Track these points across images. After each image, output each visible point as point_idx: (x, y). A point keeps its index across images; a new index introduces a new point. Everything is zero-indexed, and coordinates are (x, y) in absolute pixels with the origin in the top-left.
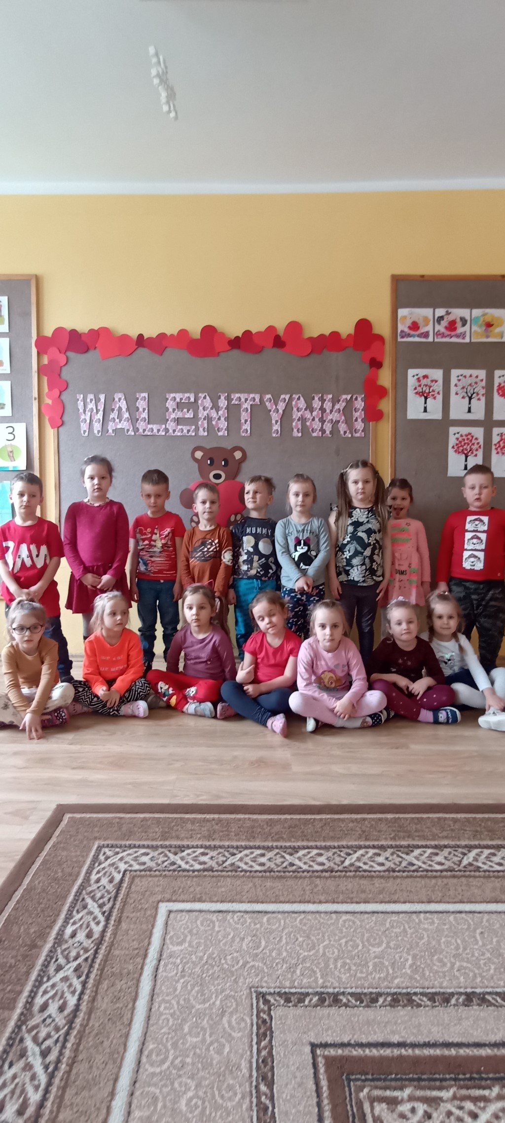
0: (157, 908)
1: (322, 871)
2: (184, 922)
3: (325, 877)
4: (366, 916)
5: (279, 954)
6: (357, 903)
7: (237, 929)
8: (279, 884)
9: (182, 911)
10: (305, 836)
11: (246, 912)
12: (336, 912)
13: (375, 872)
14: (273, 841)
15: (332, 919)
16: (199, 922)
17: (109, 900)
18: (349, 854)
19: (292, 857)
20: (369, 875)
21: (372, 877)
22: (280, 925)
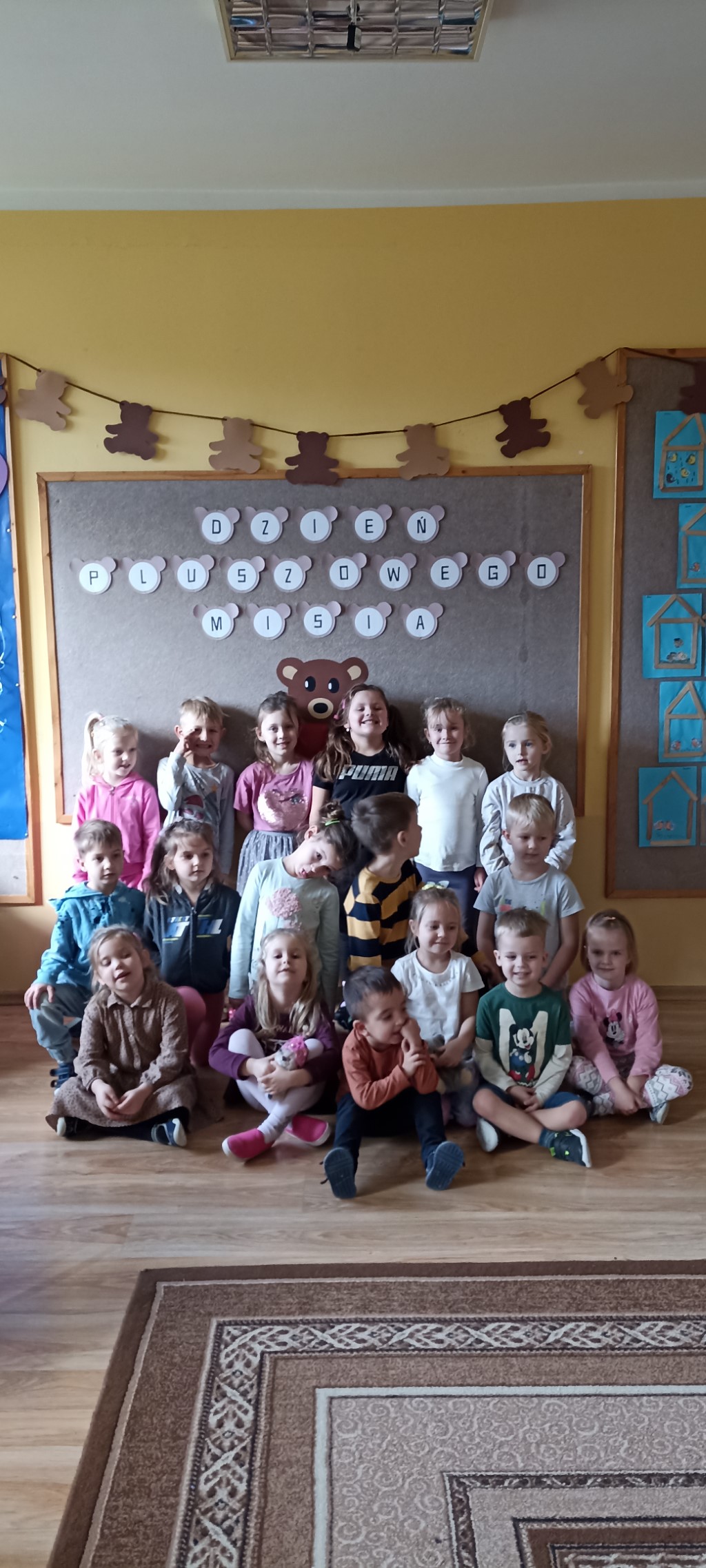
0: (314, 1395)
1: (519, 1349)
2: (352, 1408)
3: (522, 1356)
4: (575, 1399)
5: (472, 1439)
6: (564, 1385)
7: (417, 1415)
8: (465, 1364)
9: (346, 1397)
10: (494, 1305)
11: (426, 1396)
12: (537, 1396)
13: (588, 1349)
14: (453, 1312)
15: (532, 1402)
16: (369, 1409)
17: (252, 1386)
18: (553, 1328)
19: (478, 1332)
20: (580, 1353)
21: (584, 1356)
22: (469, 1411)
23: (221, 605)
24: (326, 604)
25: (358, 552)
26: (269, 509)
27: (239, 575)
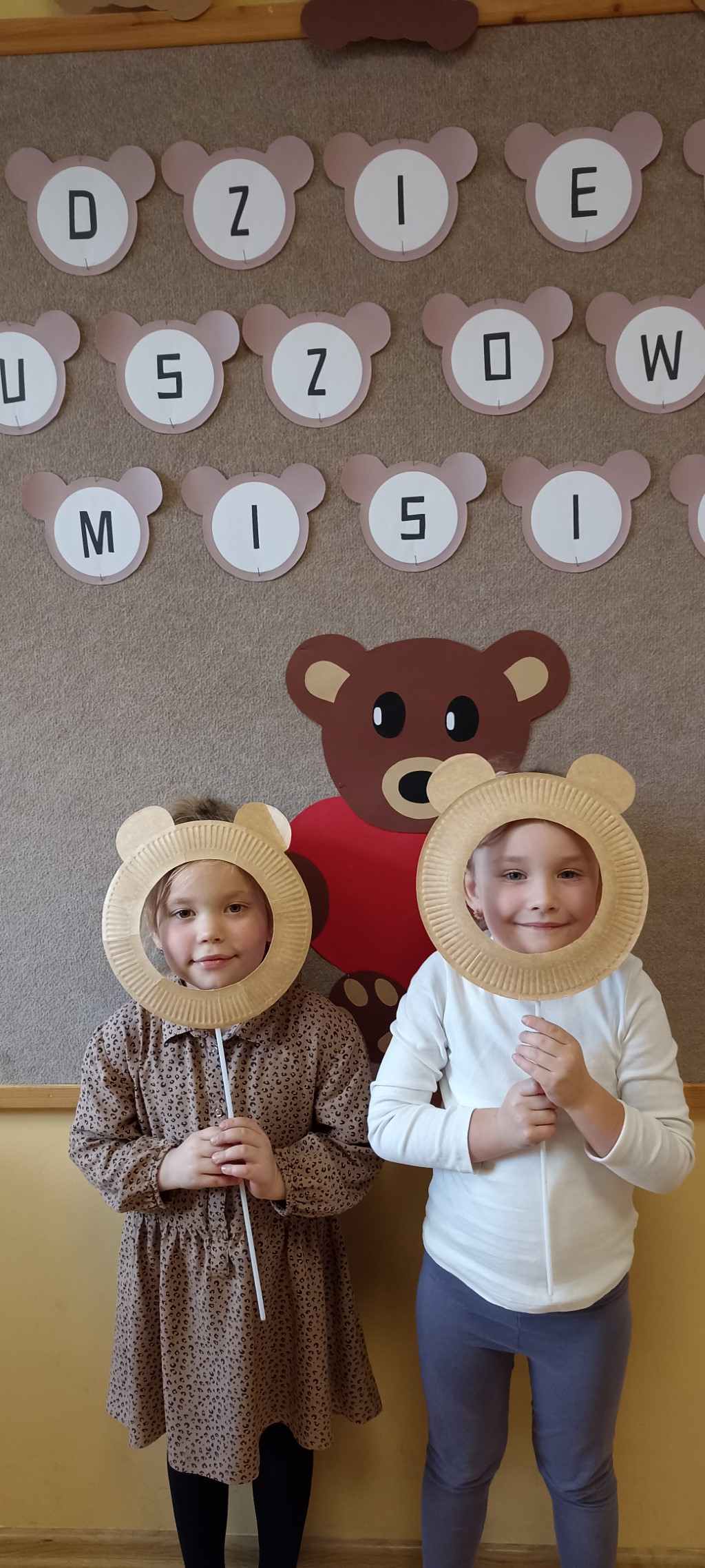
23: (109, 474)
24: (439, 464)
25: (545, 283)
26: (251, 145)
27: (162, 375)
